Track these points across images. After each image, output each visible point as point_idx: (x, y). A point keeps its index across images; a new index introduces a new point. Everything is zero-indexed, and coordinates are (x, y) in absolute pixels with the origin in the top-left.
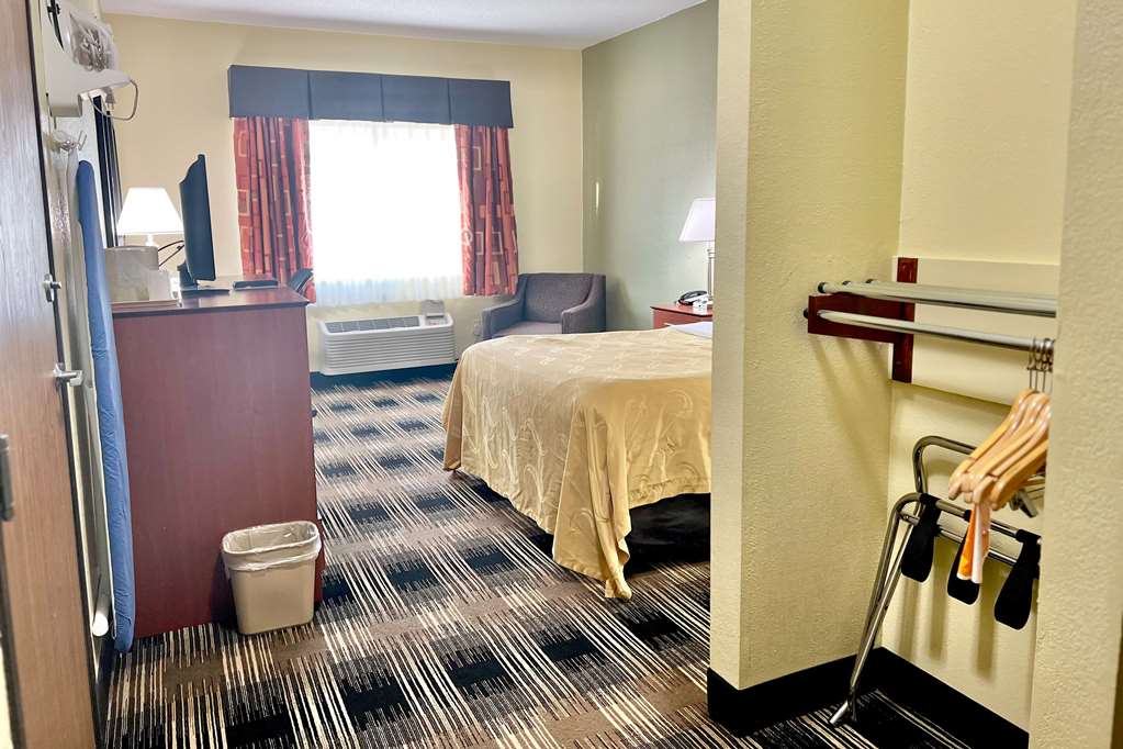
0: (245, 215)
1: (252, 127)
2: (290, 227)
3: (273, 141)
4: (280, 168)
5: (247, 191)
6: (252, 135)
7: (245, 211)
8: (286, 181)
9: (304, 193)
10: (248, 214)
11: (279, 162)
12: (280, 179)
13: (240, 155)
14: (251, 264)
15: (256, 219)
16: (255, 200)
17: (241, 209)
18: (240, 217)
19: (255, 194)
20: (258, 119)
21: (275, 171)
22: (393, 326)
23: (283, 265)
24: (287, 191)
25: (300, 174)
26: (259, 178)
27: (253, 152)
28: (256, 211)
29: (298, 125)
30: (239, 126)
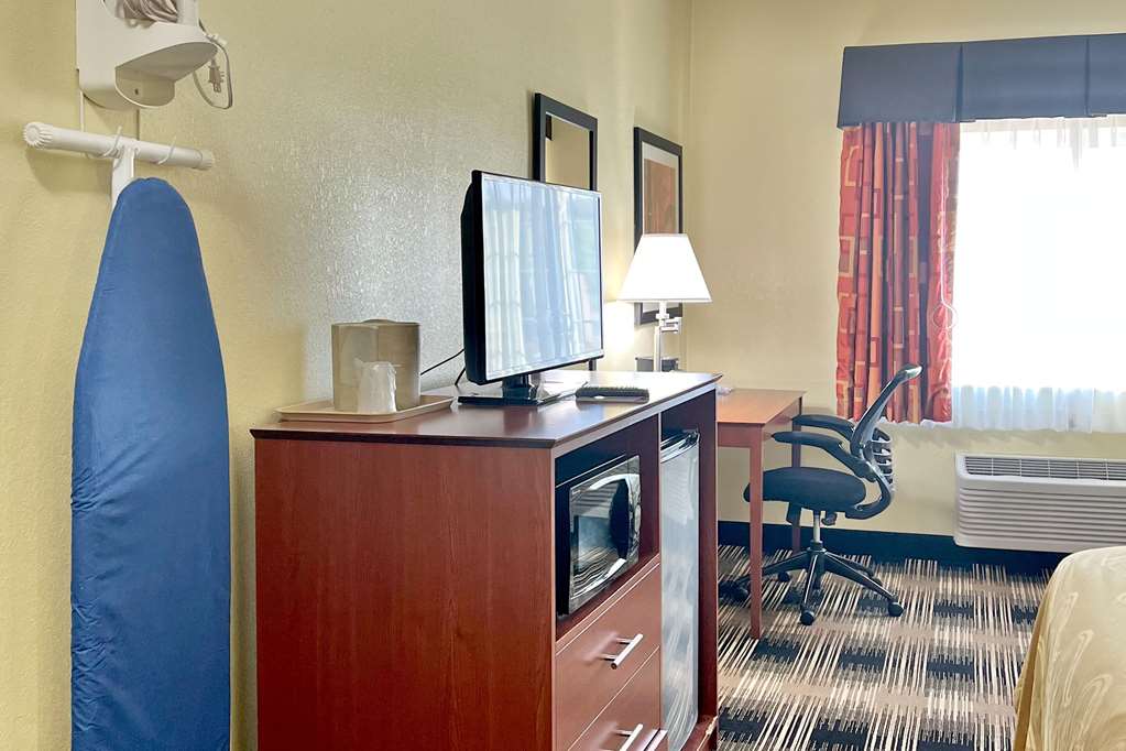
0: (846, 275)
1: (868, 140)
2: (914, 296)
3: (899, 160)
4: (905, 204)
5: (852, 240)
6: (868, 152)
7: (847, 271)
8: (914, 222)
9: (942, 242)
10: (850, 274)
11: (906, 193)
12: (906, 219)
13: (847, 183)
14: (849, 351)
15: (863, 283)
16: (863, 252)
17: (842, 268)
18: (840, 278)
19: (863, 243)
20: (879, 126)
21: (898, 207)
22: (1083, 476)
23: (898, 355)
24: (914, 239)
25: (938, 211)
26: (872, 217)
27: (867, 178)
28: (863, 269)
29: (941, 130)
30: (849, 139)
